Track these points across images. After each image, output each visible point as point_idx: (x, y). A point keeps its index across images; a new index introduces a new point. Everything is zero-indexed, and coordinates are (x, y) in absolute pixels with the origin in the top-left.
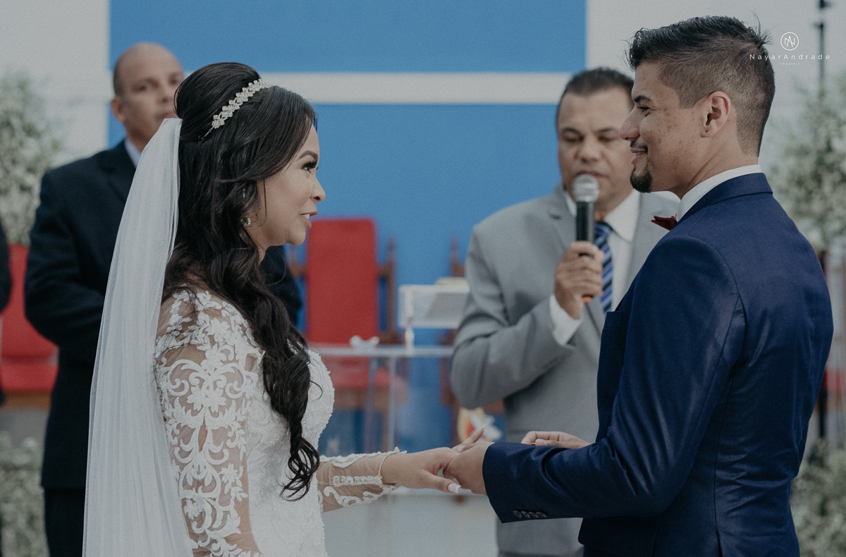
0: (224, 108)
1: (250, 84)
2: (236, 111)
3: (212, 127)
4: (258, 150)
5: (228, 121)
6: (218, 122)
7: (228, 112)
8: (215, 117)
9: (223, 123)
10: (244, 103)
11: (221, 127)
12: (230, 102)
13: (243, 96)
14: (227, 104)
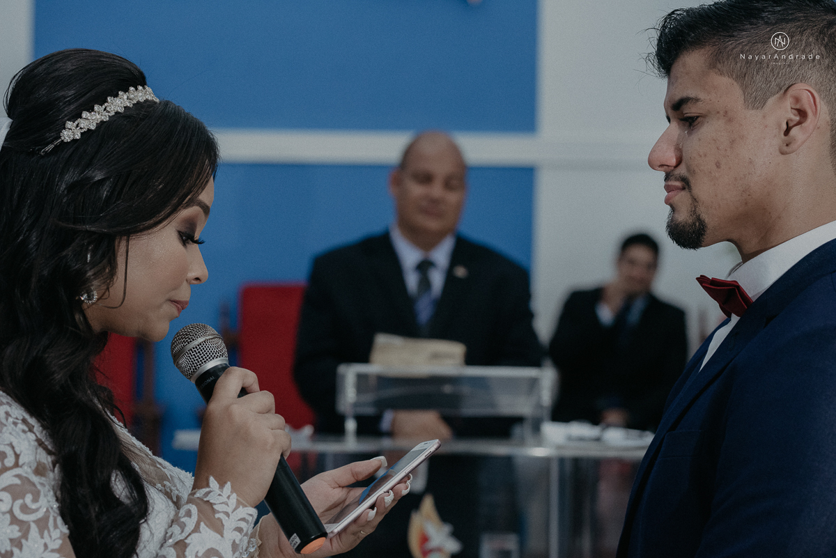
0: (85, 114)
1: (132, 89)
2: (102, 122)
3: (60, 137)
4: (126, 189)
5: (87, 134)
6: (71, 133)
7: (90, 120)
8: (69, 124)
9: (78, 136)
10: (117, 113)
11: (74, 141)
12: (96, 107)
13: (119, 103)
14: (91, 110)
